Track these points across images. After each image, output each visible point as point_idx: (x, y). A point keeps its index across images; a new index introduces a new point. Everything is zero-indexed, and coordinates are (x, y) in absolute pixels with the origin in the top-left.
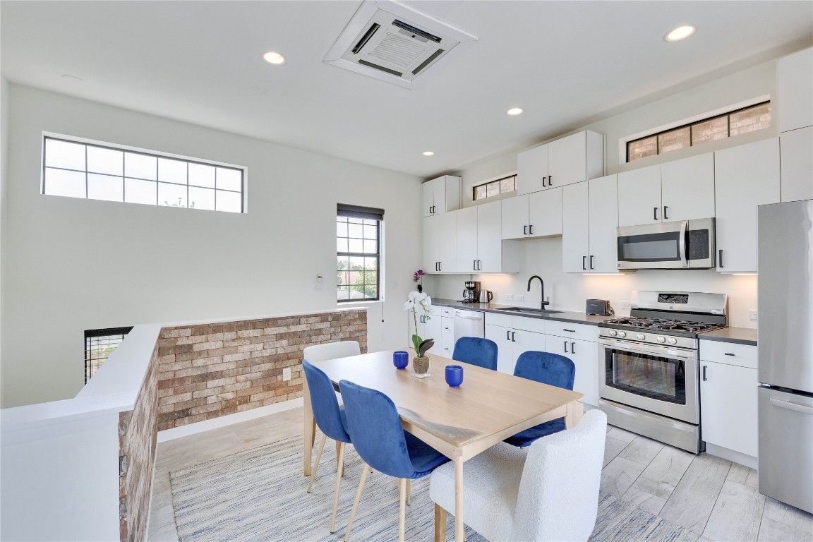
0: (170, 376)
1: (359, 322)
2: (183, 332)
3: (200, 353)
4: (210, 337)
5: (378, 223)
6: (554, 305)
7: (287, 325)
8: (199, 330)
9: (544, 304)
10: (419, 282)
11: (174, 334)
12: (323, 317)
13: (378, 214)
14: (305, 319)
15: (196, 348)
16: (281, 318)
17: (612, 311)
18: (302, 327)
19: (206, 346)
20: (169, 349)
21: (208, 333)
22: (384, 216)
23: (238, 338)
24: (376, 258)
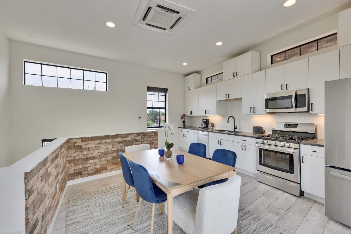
0: (73, 158)
1: (154, 136)
2: (78, 140)
3: (85, 149)
4: (89, 142)
5: (165, 94)
6: (239, 129)
7: (123, 138)
8: (85, 139)
9: (235, 128)
10: (183, 120)
11: (74, 141)
12: (138, 134)
13: (165, 91)
14: (130, 135)
15: (83, 147)
16: (120, 135)
17: (265, 132)
18: (129, 138)
19: (88, 146)
20: (72, 147)
21: (88, 141)
22: (168, 92)
23: (101, 143)
24: (164, 109)
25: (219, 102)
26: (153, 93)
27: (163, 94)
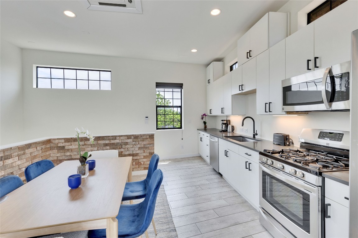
0: (56, 158)
1: (149, 140)
2: (60, 141)
3: (68, 150)
4: (72, 143)
5: (181, 90)
7: (109, 140)
8: (67, 140)
11: (57, 141)
12: (129, 137)
13: (180, 86)
14: (119, 137)
15: (66, 148)
16: (106, 137)
17: (293, 143)
18: (117, 141)
19: (70, 147)
20: (55, 147)
21: (71, 142)
22: (183, 87)
23: (85, 145)
24: (180, 108)
25: (234, 96)
26: (166, 90)
27: (179, 90)
